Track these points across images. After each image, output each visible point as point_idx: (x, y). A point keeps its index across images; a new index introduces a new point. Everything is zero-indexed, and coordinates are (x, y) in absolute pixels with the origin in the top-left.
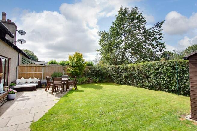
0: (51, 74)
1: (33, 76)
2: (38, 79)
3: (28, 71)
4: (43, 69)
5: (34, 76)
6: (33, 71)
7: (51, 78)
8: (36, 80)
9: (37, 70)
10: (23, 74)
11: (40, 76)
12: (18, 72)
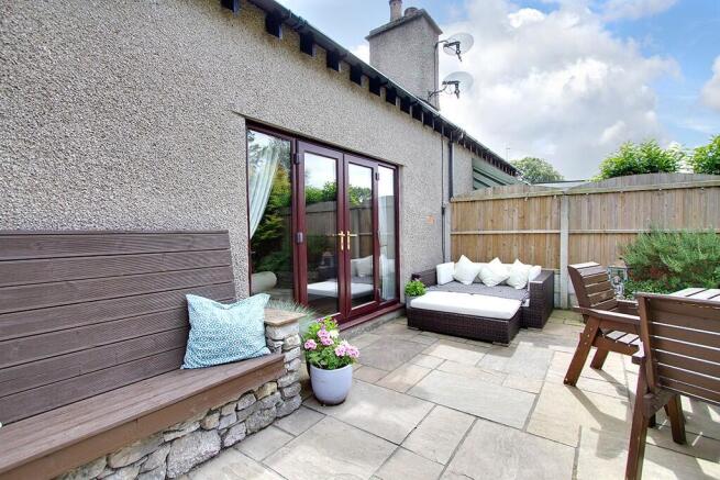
0: (624, 241)
1: (511, 248)
2: (538, 269)
3: (490, 224)
4: (565, 213)
5: (515, 250)
6: (510, 224)
7: (619, 273)
8: (525, 273)
9: (533, 219)
10: (466, 238)
11: (550, 252)
12: (448, 227)
